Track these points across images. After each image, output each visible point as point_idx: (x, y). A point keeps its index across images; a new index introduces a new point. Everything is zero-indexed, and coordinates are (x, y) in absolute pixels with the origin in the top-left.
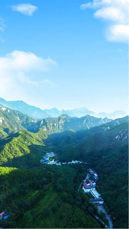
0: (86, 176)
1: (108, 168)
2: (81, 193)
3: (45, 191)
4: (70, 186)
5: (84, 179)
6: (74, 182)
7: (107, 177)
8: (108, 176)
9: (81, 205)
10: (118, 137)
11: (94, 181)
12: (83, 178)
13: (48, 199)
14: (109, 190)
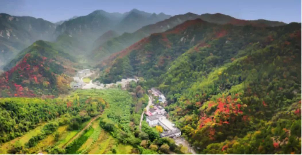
0: (148, 101)
1: (178, 84)
2: (145, 128)
3: (86, 131)
4: (126, 120)
5: (146, 105)
6: (132, 113)
7: (180, 98)
8: (180, 96)
9: (149, 145)
10: (184, 39)
11: (162, 106)
12: (144, 105)
13: (93, 143)
14: (185, 114)
